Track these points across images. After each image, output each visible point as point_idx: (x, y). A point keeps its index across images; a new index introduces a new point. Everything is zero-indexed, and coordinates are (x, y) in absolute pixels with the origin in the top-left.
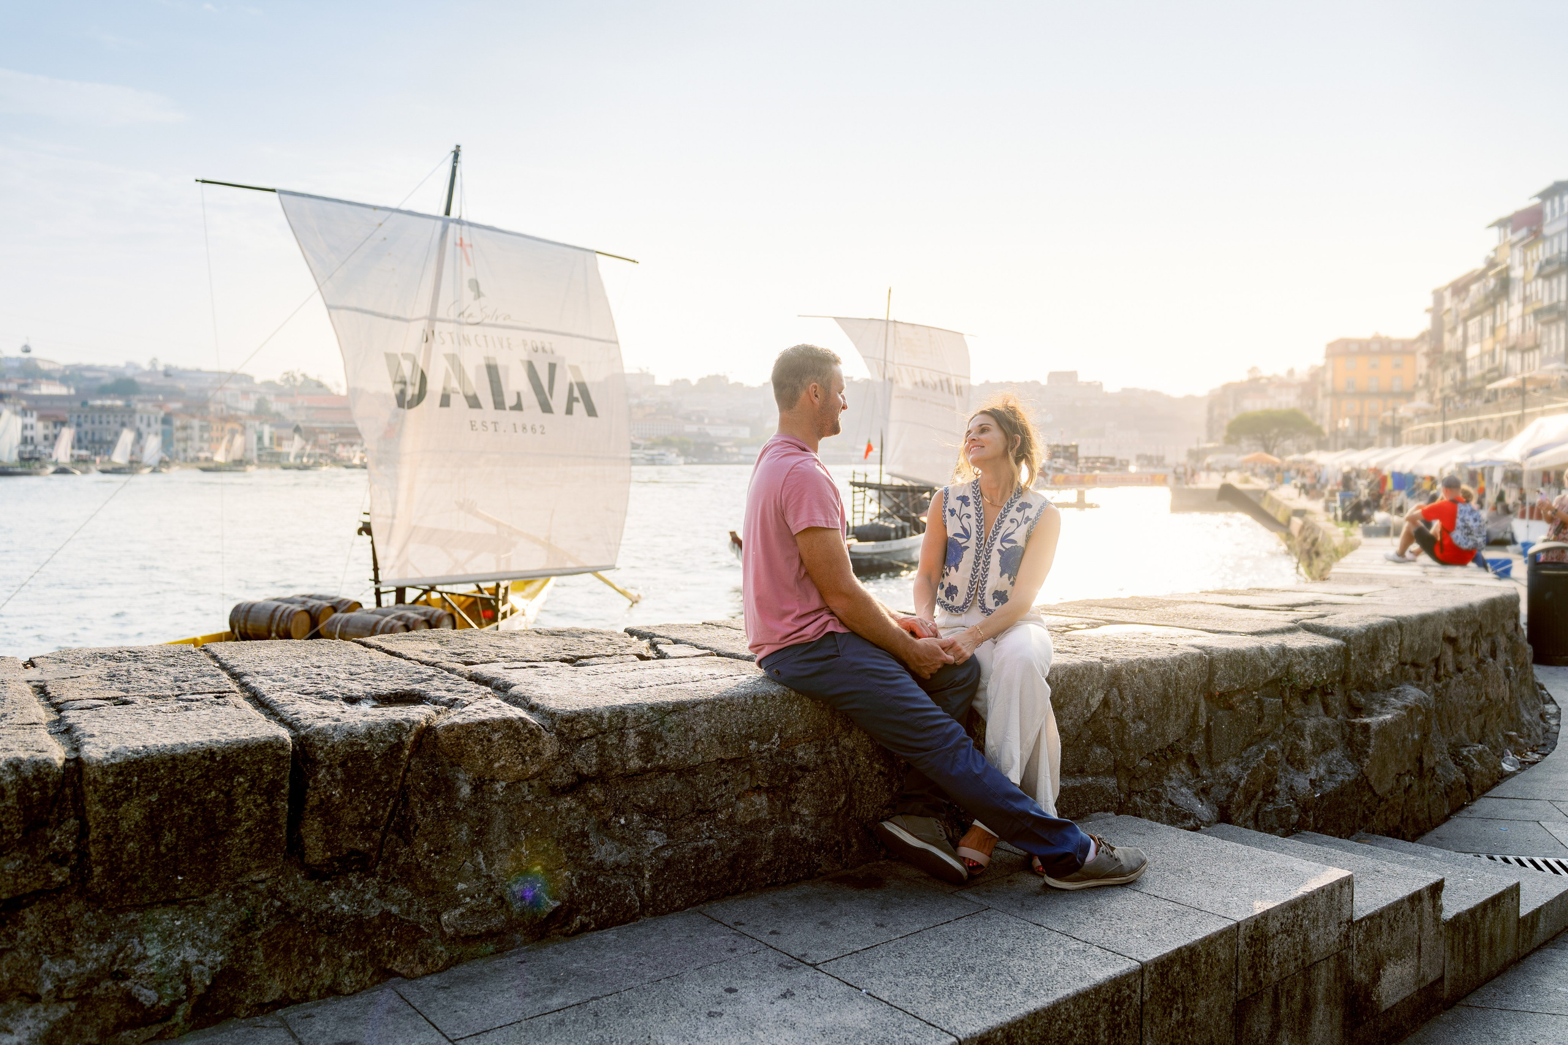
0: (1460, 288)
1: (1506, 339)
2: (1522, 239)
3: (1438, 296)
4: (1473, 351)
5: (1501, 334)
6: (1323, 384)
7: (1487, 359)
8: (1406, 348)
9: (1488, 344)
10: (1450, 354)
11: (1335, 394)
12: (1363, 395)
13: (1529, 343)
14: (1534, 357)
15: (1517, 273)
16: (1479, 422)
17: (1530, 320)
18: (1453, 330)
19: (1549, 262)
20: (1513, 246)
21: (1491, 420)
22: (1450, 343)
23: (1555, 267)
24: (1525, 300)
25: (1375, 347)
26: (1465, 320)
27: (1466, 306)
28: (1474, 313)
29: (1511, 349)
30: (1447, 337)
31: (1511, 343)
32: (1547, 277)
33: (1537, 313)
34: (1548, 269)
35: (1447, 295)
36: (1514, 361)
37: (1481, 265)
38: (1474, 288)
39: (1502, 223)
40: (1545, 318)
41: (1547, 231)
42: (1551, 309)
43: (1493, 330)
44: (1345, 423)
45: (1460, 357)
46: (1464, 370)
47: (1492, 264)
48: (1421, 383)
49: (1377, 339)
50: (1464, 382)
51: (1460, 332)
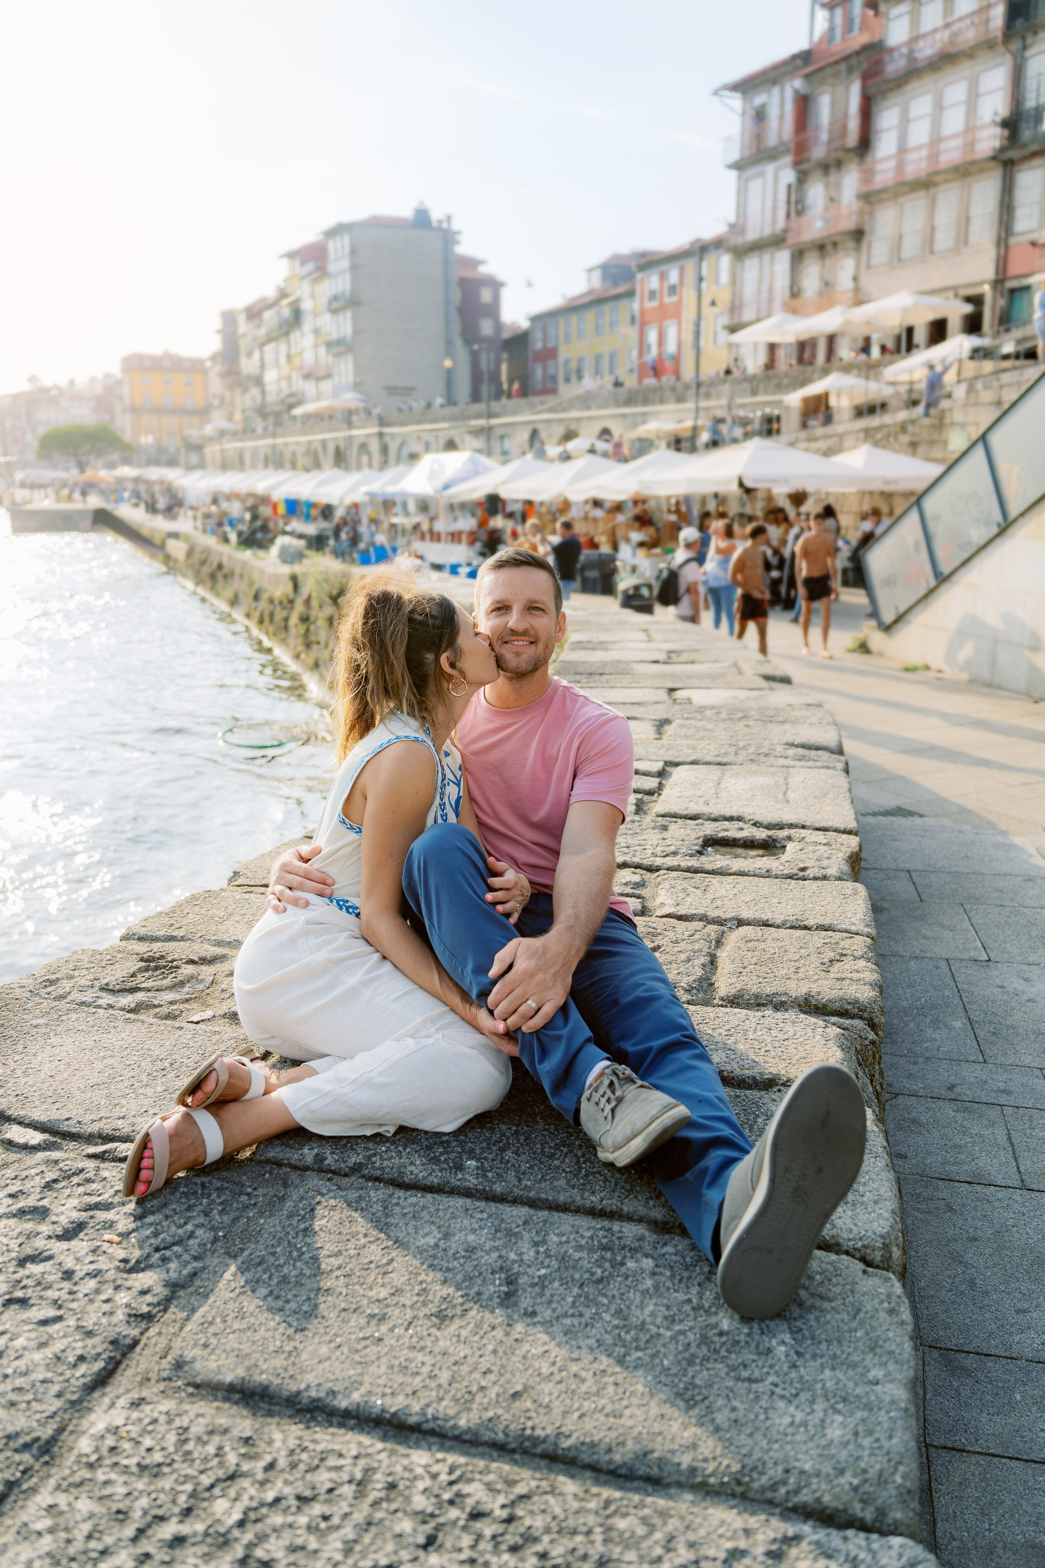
0: (254, 313)
1: (301, 367)
2: (309, 274)
3: (229, 318)
4: (270, 376)
5: (297, 362)
6: (121, 398)
7: (284, 384)
8: (195, 367)
9: (285, 370)
10: (249, 377)
11: (134, 410)
12: (160, 411)
13: (322, 372)
14: (327, 386)
15: (307, 305)
16: (286, 444)
17: (323, 350)
18: (250, 354)
19: (335, 298)
20: (302, 278)
21: (298, 443)
22: (248, 365)
23: (341, 303)
24: (316, 331)
25: (167, 364)
26: (262, 345)
27: (263, 332)
28: (270, 339)
29: (307, 376)
30: (244, 361)
31: (306, 371)
32: (334, 312)
33: (329, 345)
34: (335, 305)
35: (242, 319)
36: (309, 387)
37: (270, 293)
38: (267, 315)
39: (291, 255)
40: (336, 350)
41: (332, 268)
42: (340, 342)
43: (289, 358)
44: (147, 440)
45: (259, 381)
46: (263, 393)
47: (283, 294)
48: (216, 402)
49: (167, 356)
50: (264, 405)
51: (256, 355)
